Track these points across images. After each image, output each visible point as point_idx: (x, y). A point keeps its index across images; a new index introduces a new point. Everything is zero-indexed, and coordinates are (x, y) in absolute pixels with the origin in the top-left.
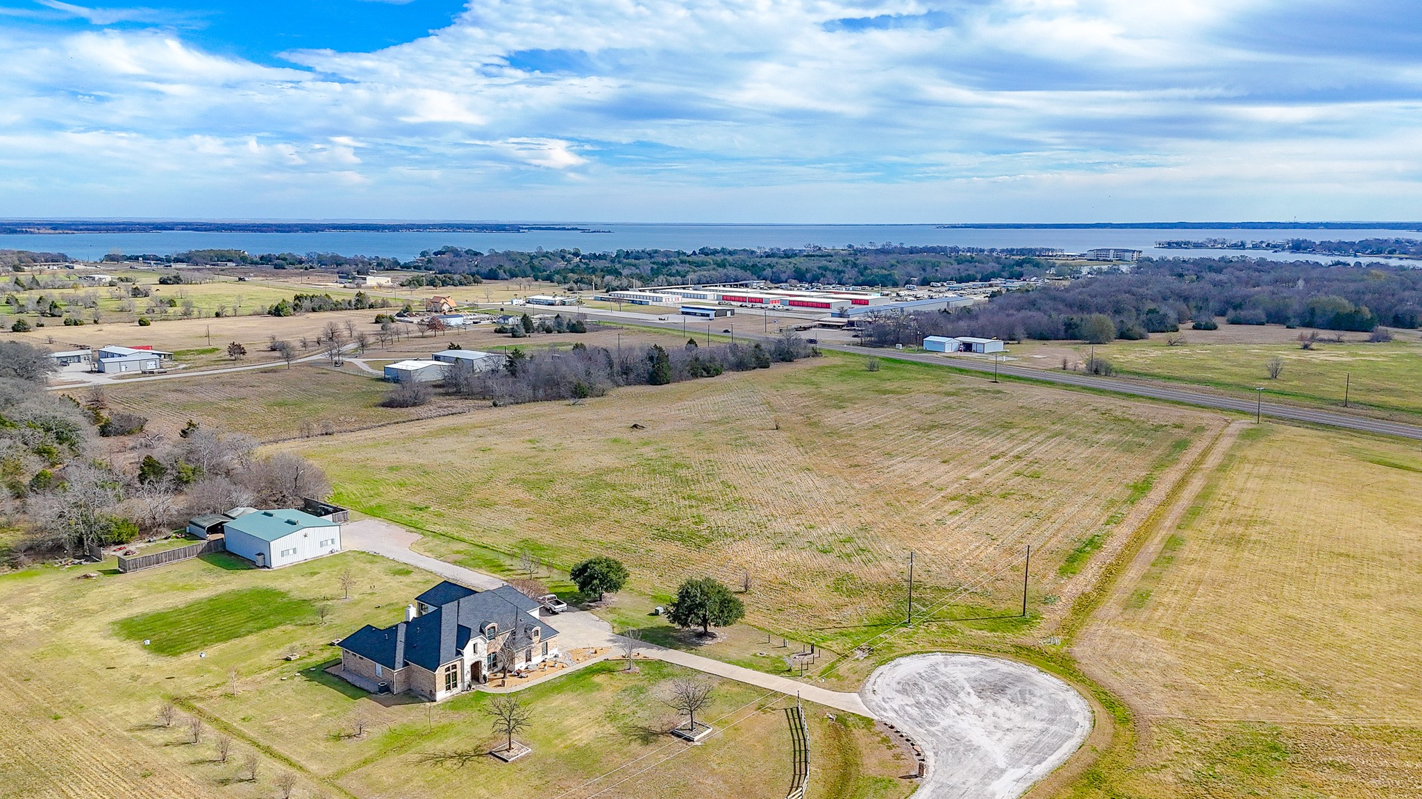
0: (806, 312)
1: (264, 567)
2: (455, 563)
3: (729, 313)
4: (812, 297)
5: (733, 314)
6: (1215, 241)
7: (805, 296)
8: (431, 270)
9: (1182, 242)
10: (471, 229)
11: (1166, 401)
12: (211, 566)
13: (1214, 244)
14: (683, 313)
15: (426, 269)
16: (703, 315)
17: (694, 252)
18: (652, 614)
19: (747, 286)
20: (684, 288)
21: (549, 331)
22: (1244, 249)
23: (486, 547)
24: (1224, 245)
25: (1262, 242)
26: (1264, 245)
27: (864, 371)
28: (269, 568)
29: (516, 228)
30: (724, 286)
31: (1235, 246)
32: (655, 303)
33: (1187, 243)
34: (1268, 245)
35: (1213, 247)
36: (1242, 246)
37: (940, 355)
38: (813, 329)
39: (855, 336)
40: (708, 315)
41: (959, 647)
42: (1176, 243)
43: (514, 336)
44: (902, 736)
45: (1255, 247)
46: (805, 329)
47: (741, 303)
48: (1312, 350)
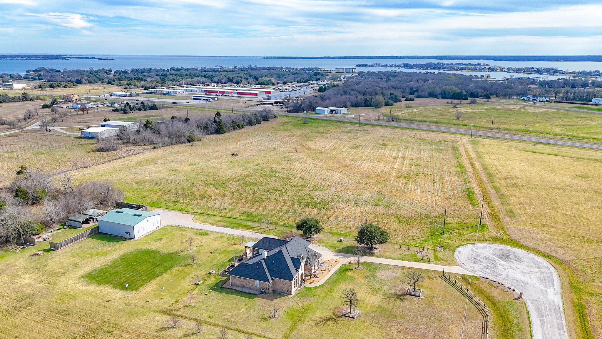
0: (248, 98)
1: (130, 239)
2: (224, 226)
3: (216, 98)
4: (245, 90)
5: (218, 99)
6: (376, 64)
7: (242, 90)
8: (42, 80)
9: (365, 65)
10: (39, 58)
11: (430, 131)
12: (101, 241)
13: (376, 65)
14: (194, 99)
15: (39, 79)
16: (204, 100)
17: (168, 69)
18: (339, 241)
19: (209, 85)
20: (182, 87)
21: (140, 110)
22: (387, 67)
23: (230, 218)
24: (379, 66)
25: (393, 64)
26: (394, 65)
27: (302, 124)
28: (134, 239)
29: (63, 58)
30: (199, 85)
31: (383, 66)
32: (174, 94)
33: (366, 65)
34: (395, 65)
35: (376, 67)
36: (386, 66)
37: (324, 115)
38: (261, 105)
39: (282, 108)
40: (207, 100)
41: (471, 240)
42: (363, 65)
43: (125, 113)
44: (495, 282)
45: (391, 66)
46: (258, 105)
47: (216, 94)
48: (457, 107)
